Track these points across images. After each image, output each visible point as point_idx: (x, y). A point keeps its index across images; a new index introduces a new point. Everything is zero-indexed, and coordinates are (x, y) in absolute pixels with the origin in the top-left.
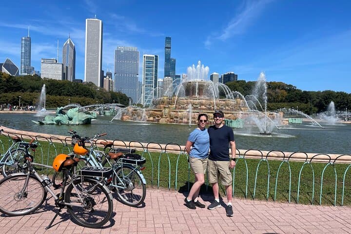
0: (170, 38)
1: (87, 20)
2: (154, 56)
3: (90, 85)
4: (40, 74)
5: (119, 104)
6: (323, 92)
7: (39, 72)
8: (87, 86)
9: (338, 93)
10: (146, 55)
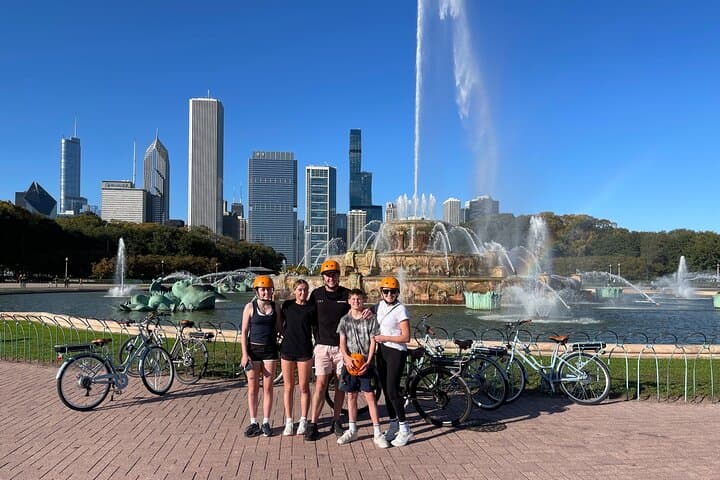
0: (360, 131)
1: (191, 101)
2: (328, 168)
3: (203, 232)
4: (100, 212)
5: (261, 269)
6: (672, 233)
7: (96, 208)
8: (197, 234)
9: (702, 233)
10: (311, 168)
